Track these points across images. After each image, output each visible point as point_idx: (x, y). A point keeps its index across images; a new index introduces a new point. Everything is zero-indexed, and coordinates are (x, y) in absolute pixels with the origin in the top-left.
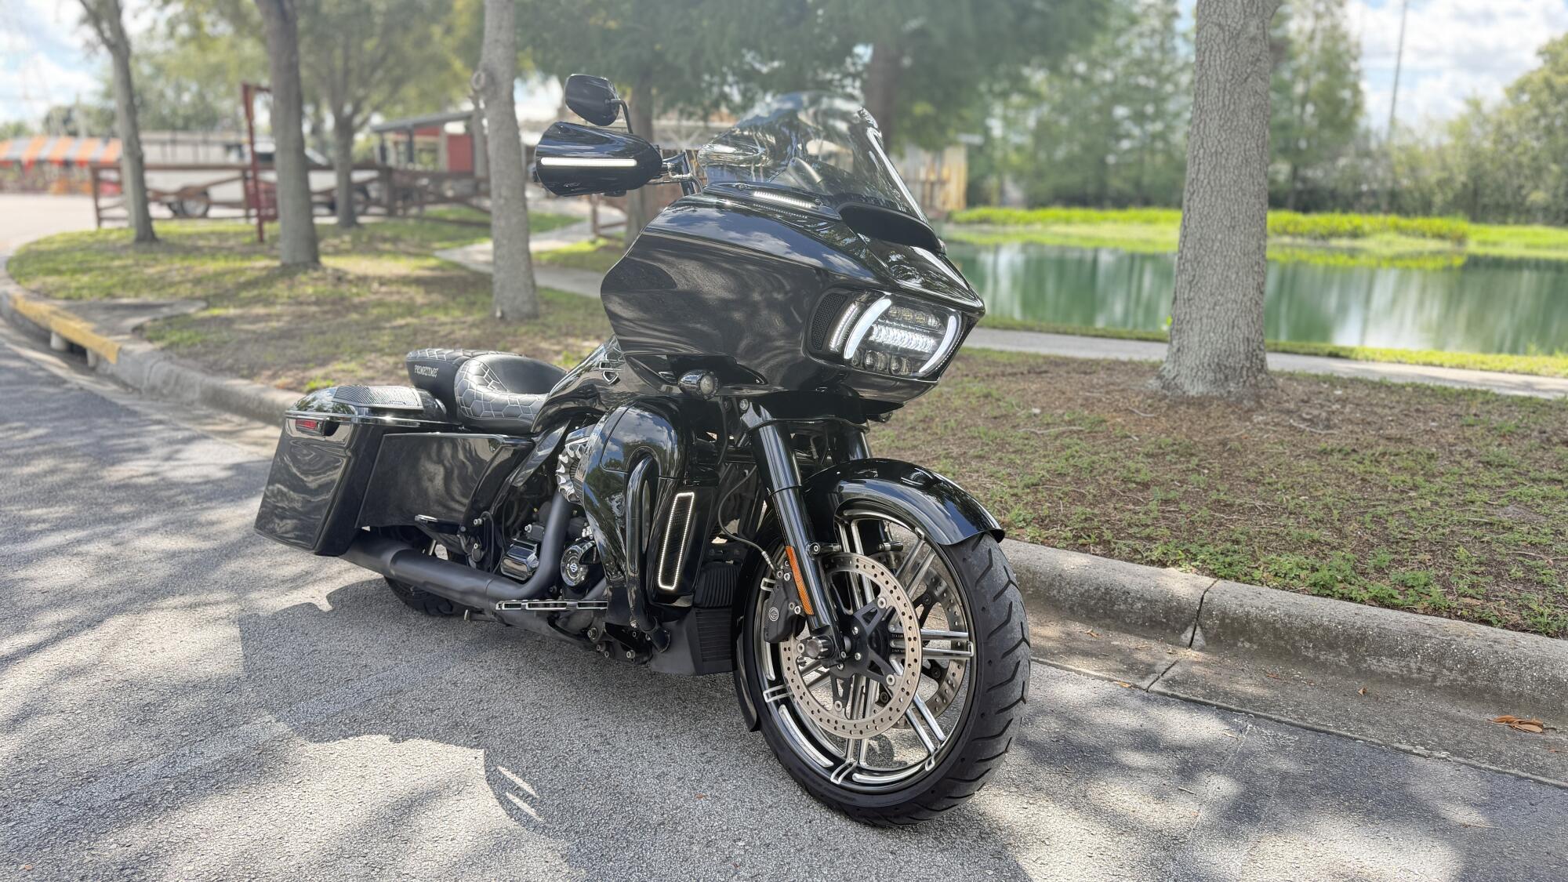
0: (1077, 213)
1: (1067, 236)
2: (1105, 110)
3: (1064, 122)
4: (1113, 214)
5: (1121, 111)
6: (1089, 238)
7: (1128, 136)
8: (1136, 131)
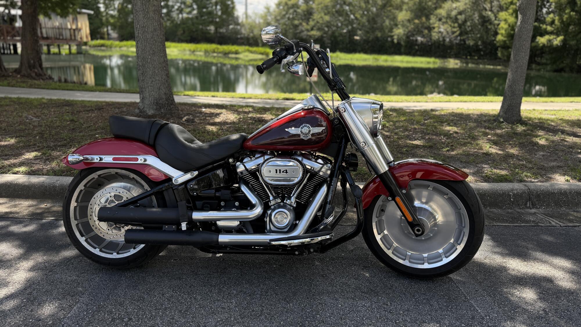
3: (129, 6)
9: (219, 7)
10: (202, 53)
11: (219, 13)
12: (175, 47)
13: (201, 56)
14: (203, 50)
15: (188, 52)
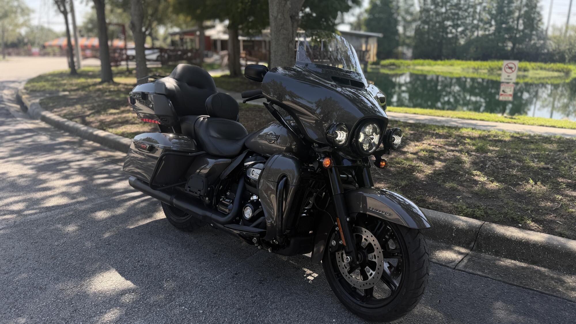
0: (427, 61)
1: (422, 71)
2: (441, 23)
4: (439, 62)
5: (449, 23)
6: (429, 72)
7: (451, 33)
8: (454, 31)
9: (521, 21)
10: (486, 71)
11: (521, 27)
12: (459, 65)
13: (484, 74)
14: (488, 67)
15: (471, 70)
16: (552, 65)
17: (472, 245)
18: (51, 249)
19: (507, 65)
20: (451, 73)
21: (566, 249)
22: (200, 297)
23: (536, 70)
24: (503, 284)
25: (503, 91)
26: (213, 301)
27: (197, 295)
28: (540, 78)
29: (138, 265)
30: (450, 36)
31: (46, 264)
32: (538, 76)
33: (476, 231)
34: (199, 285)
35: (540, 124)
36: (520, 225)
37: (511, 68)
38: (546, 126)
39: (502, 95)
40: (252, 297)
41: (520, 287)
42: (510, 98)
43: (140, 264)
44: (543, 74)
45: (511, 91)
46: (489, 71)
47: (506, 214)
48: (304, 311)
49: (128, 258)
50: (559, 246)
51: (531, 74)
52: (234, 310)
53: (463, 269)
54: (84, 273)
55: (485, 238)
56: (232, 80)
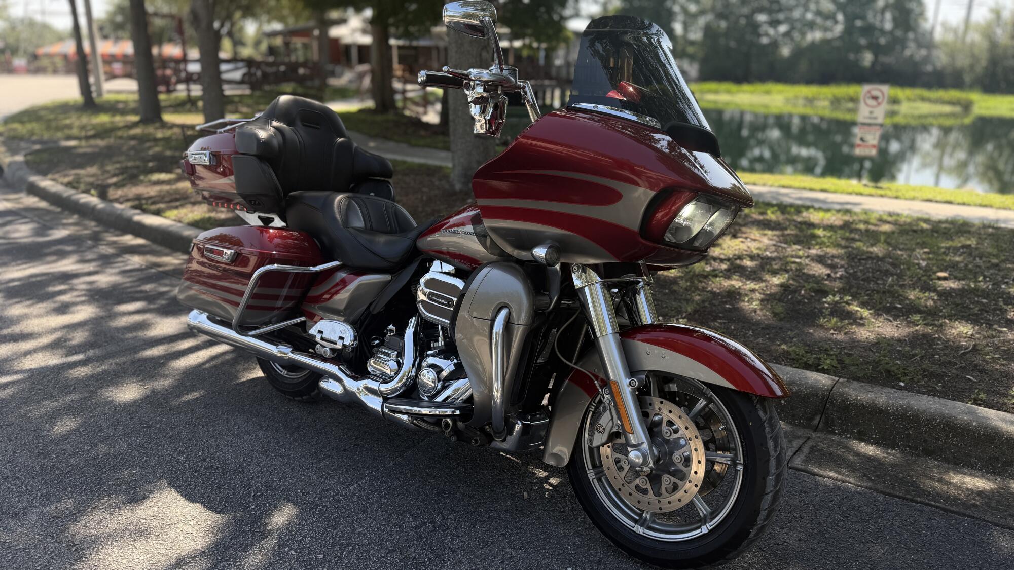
0: (724, 86)
1: (715, 102)
2: (750, 17)
3: (723, 24)
4: (746, 87)
5: (762, 18)
6: (727, 104)
7: (767, 35)
8: (771, 31)
9: (888, 16)
10: (826, 103)
11: (888, 26)
12: (780, 92)
13: (824, 108)
14: (830, 96)
15: (801, 102)
16: (941, 94)
17: (816, 422)
18: (37, 439)
19: (869, 92)
20: (766, 107)
21: (986, 428)
22: (318, 527)
23: (914, 100)
24: (875, 494)
25: (862, 139)
26: (343, 536)
27: (313, 522)
28: (921, 117)
29: (202, 466)
30: (765, 40)
31: (28, 466)
32: (916, 113)
33: (823, 397)
34: (317, 505)
35: (925, 198)
36: (902, 384)
37: (875, 98)
38: (937, 202)
39: (859, 146)
40: (416, 527)
41: (906, 499)
42: (874, 152)
43: (205, 464)
44: (925, 108)
45: (874, 139)
46: (832, 103)
47: (876, 363)
48: (514, 553)
49: (185, 453)
50: (974, 424)
51: (905, 108)
52: (383, 552)
53: (803, 468)
54: (99, 484)
55: (839, 408)
56: (379, 118)
